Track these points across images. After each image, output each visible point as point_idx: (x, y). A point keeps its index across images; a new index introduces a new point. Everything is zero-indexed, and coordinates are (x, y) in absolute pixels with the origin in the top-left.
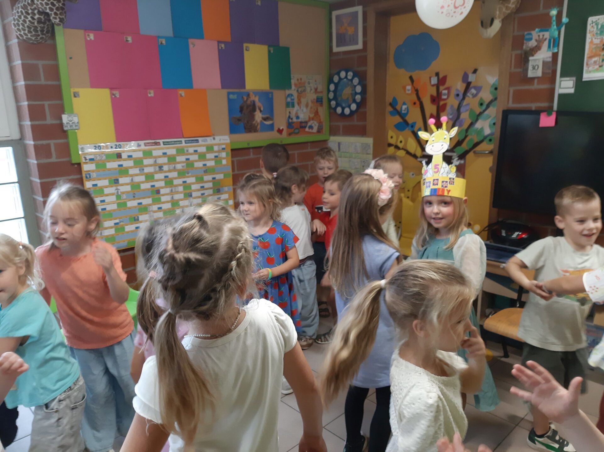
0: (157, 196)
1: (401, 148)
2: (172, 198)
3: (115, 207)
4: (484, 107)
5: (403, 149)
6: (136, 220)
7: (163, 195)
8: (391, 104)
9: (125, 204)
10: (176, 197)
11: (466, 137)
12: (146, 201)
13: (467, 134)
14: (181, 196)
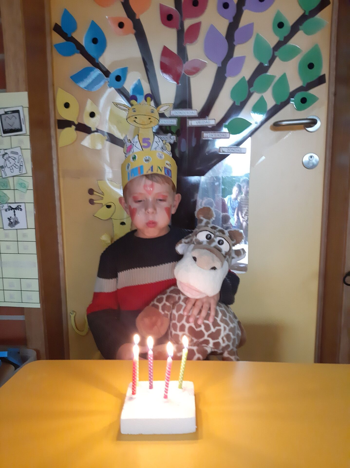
1: (93, 129)
4: (286, 30)
5: (97, 131)
8: (58, 29)
11: (250, 95)
13: (252, 90)
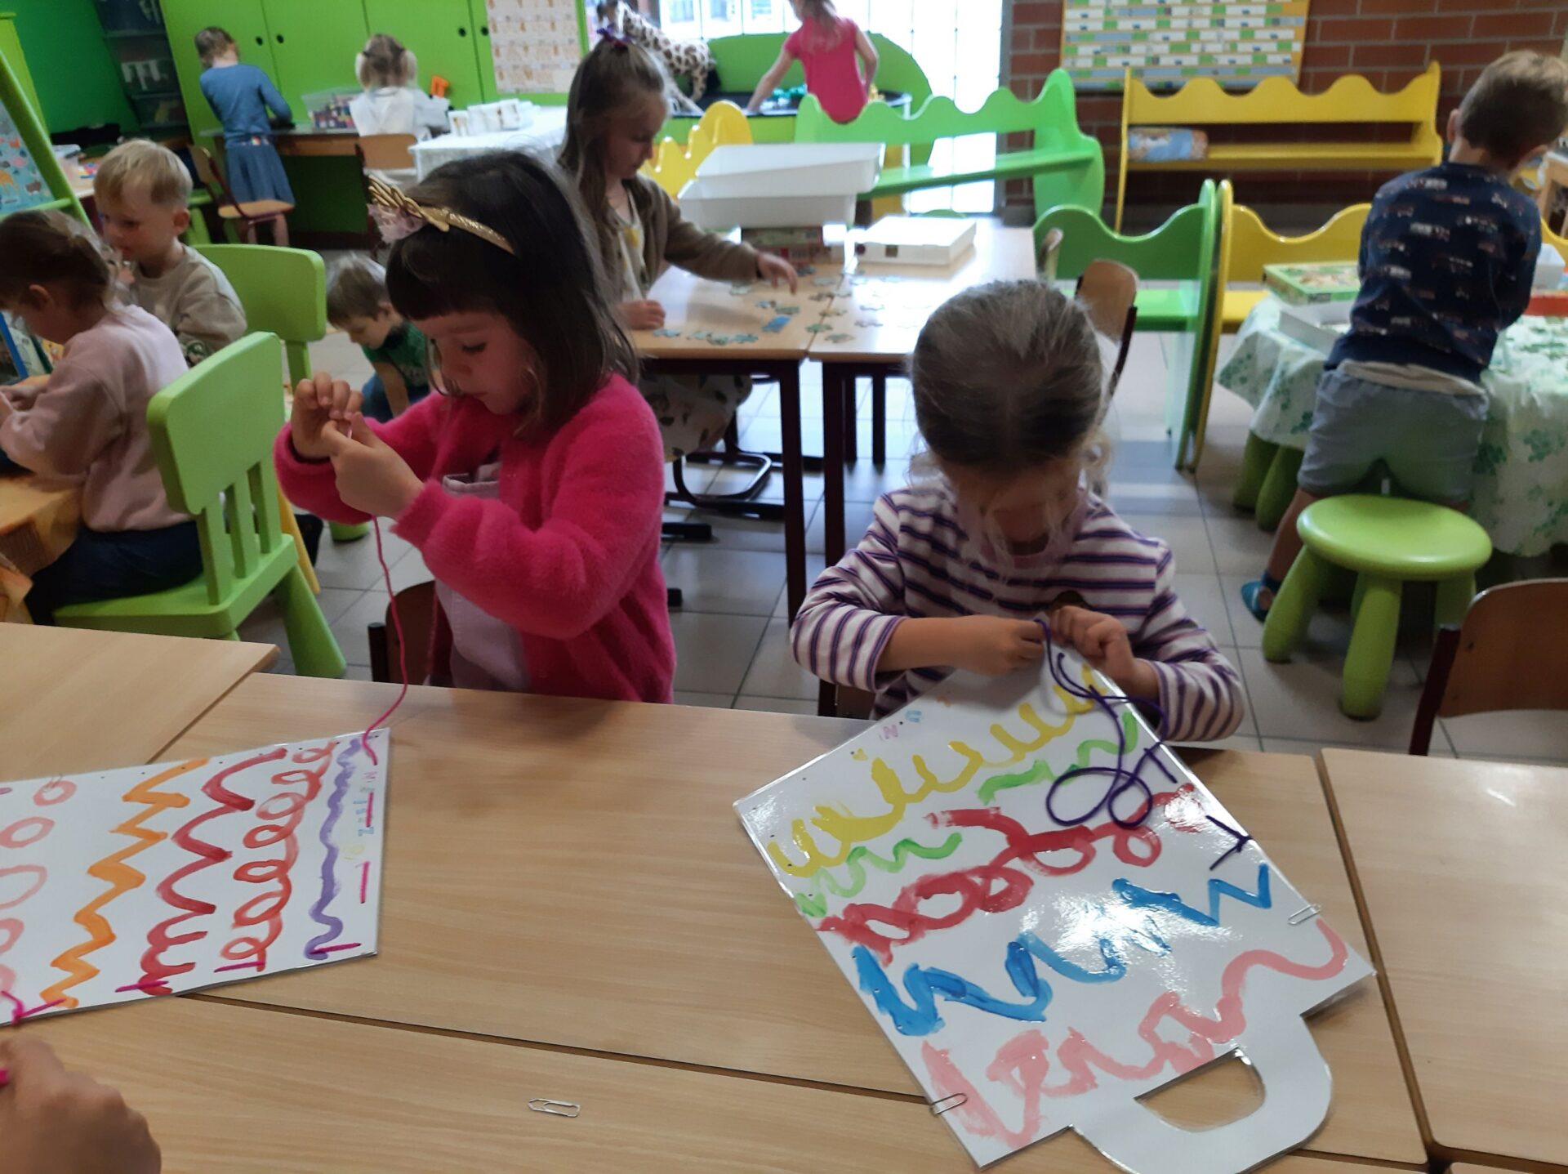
0: (1164, 18)
2: (1190, 25)
3: (1099, 26)
6: (1126, 50)
7: (1177, 18)
9: (1114, 24)
10: (1197, 23)
12: (1148, 24)
14: (1206, 23)
